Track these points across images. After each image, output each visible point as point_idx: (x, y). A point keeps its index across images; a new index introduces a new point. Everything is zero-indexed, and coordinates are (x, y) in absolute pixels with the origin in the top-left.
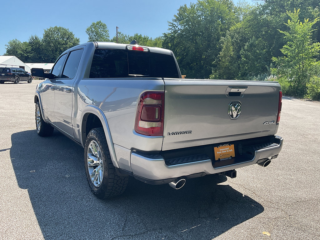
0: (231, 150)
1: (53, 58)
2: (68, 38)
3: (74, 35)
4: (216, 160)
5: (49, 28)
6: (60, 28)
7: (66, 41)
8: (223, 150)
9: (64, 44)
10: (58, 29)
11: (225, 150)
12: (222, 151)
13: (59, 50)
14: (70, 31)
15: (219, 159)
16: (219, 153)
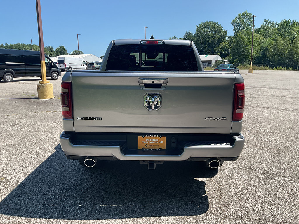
0: (162, 142)
1: (202, 51)
2: (217, 31)
3: (223, 28)
4: (139, 148)
5: (200, 24)
6: (210, 23)
7: (214, 34)
8: (150, 140)
9: (212, 37)
10: (208, 24)
11: (153, 141)
12: (148, 141)
13: (207, 43)
14: (219, 24)
15: (143, 148)
16: (145, 142)
